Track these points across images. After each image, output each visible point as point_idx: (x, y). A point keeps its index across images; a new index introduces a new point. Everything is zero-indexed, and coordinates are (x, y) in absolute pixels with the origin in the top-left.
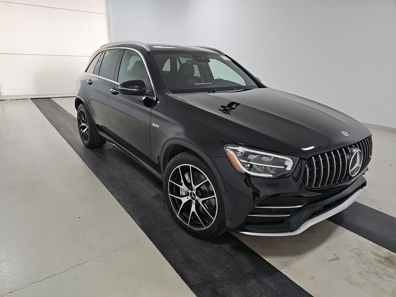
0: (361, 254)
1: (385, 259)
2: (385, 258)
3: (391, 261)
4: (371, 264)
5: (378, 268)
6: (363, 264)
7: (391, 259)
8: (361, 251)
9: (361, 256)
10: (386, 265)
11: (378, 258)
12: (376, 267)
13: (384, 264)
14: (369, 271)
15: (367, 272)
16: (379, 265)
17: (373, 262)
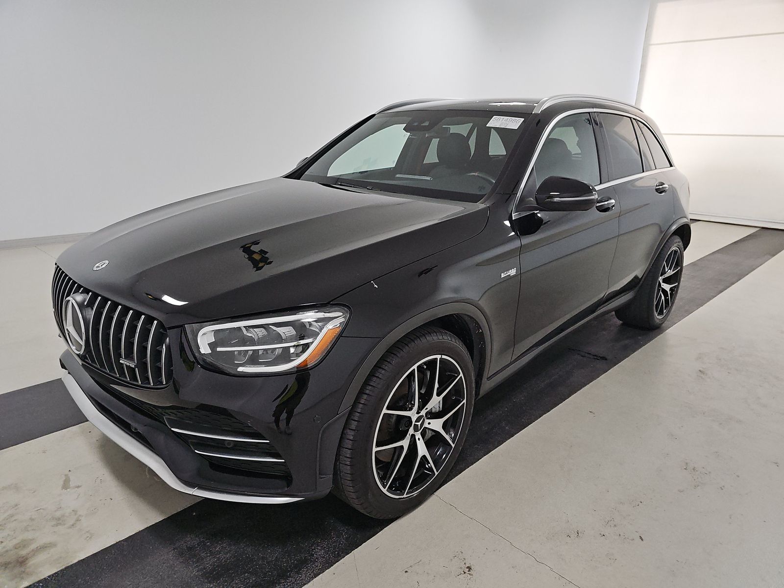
0: (60, 524)
1: (23, 557)
2: (27, 559)
3: (10, 566)
4: (26, 529)
5: (8, 535)
6: (33, 517)
7: (17, 570)
8: (66, 526)
9: (54, 523)
10: (7, 551)
11: (33, 546)
12: (14, 533)
13: (11, 550)
14: (13, 519)
15: (12, 516)
16: (15, 542)
17: (28, 535)
